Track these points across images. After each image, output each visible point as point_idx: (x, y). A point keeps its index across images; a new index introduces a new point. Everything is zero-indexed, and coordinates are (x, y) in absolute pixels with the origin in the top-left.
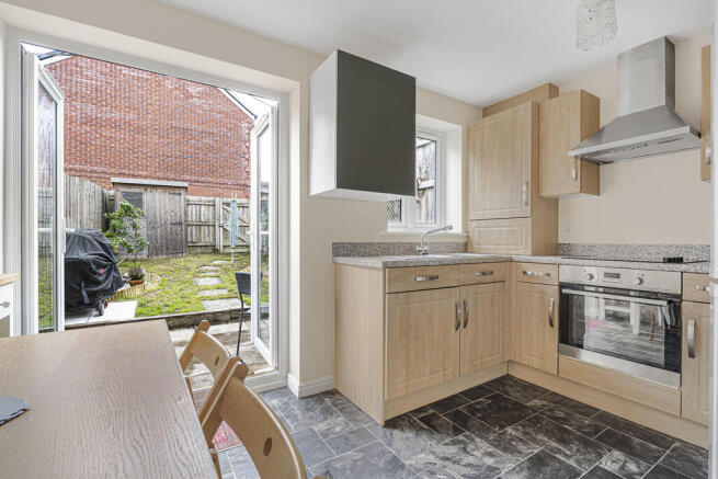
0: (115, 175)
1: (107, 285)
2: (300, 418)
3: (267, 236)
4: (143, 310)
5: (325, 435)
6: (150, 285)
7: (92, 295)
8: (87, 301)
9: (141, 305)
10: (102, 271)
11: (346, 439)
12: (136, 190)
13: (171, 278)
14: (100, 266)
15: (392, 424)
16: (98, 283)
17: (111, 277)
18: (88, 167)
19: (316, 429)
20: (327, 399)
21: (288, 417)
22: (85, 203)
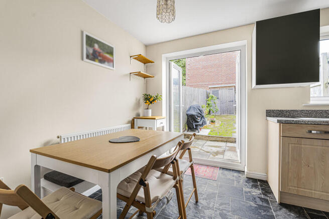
0: (210, 85)
1: (200, 123)
2: (241, 183)
3: (236, 107)
4: (211, 133)
5: (246, 192)
6: (217, 124)
7: (196, 126)
8: (195, 127)
9: (211, 131)
10: (199, 118)
11: (255, 198)
12: (216, 89)
13: (225, 123)
14: (198, 117)
15: (283, 205)
16: (198, 122)
17: (202, 121)
18: (204, 83)
19: (244, 189)
20: (259, 183)
21: (236, 181)
22: (200, 96)
